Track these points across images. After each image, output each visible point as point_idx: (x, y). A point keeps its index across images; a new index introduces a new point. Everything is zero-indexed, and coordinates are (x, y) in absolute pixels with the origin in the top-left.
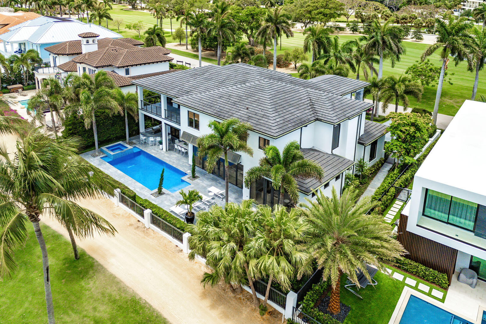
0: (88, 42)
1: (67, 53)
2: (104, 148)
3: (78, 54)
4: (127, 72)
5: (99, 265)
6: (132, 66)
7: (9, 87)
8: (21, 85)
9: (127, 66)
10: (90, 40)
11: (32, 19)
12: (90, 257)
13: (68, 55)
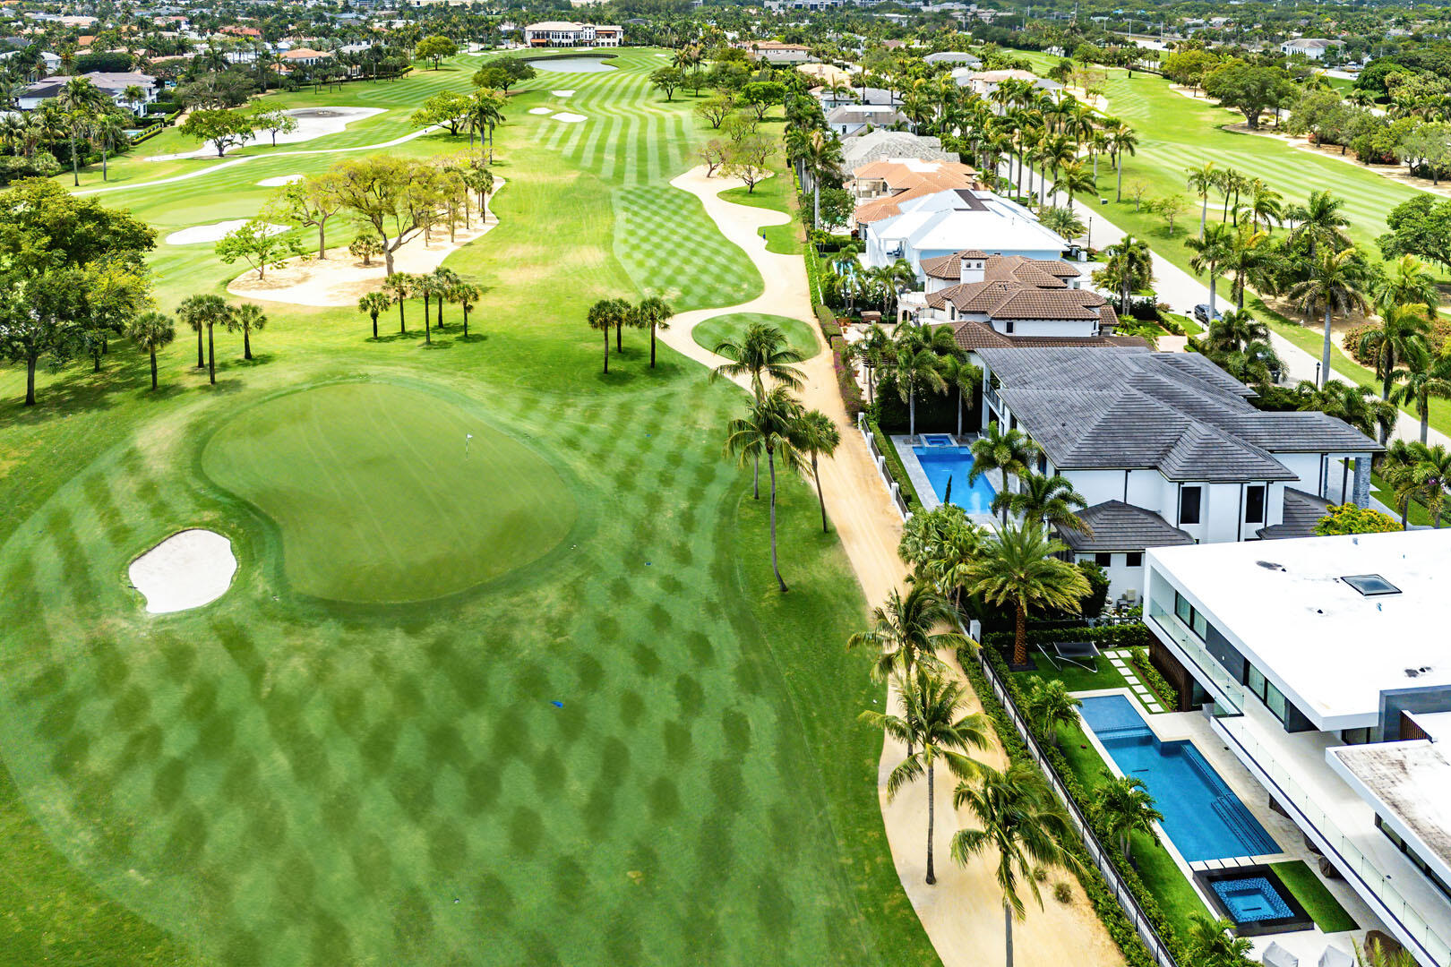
0: (969, 266)
1: (944, 275)
2: (922, 436)
3: (953, 279)
4: (1010, 328)
5: (841, 545)
6: (1019, 319)
7: (863, 314)
8: (879, 313)
9: (1010, 319)
10: (974, 263)
11: (935, 191)
12: (838, 536)
13: (945, 279)
